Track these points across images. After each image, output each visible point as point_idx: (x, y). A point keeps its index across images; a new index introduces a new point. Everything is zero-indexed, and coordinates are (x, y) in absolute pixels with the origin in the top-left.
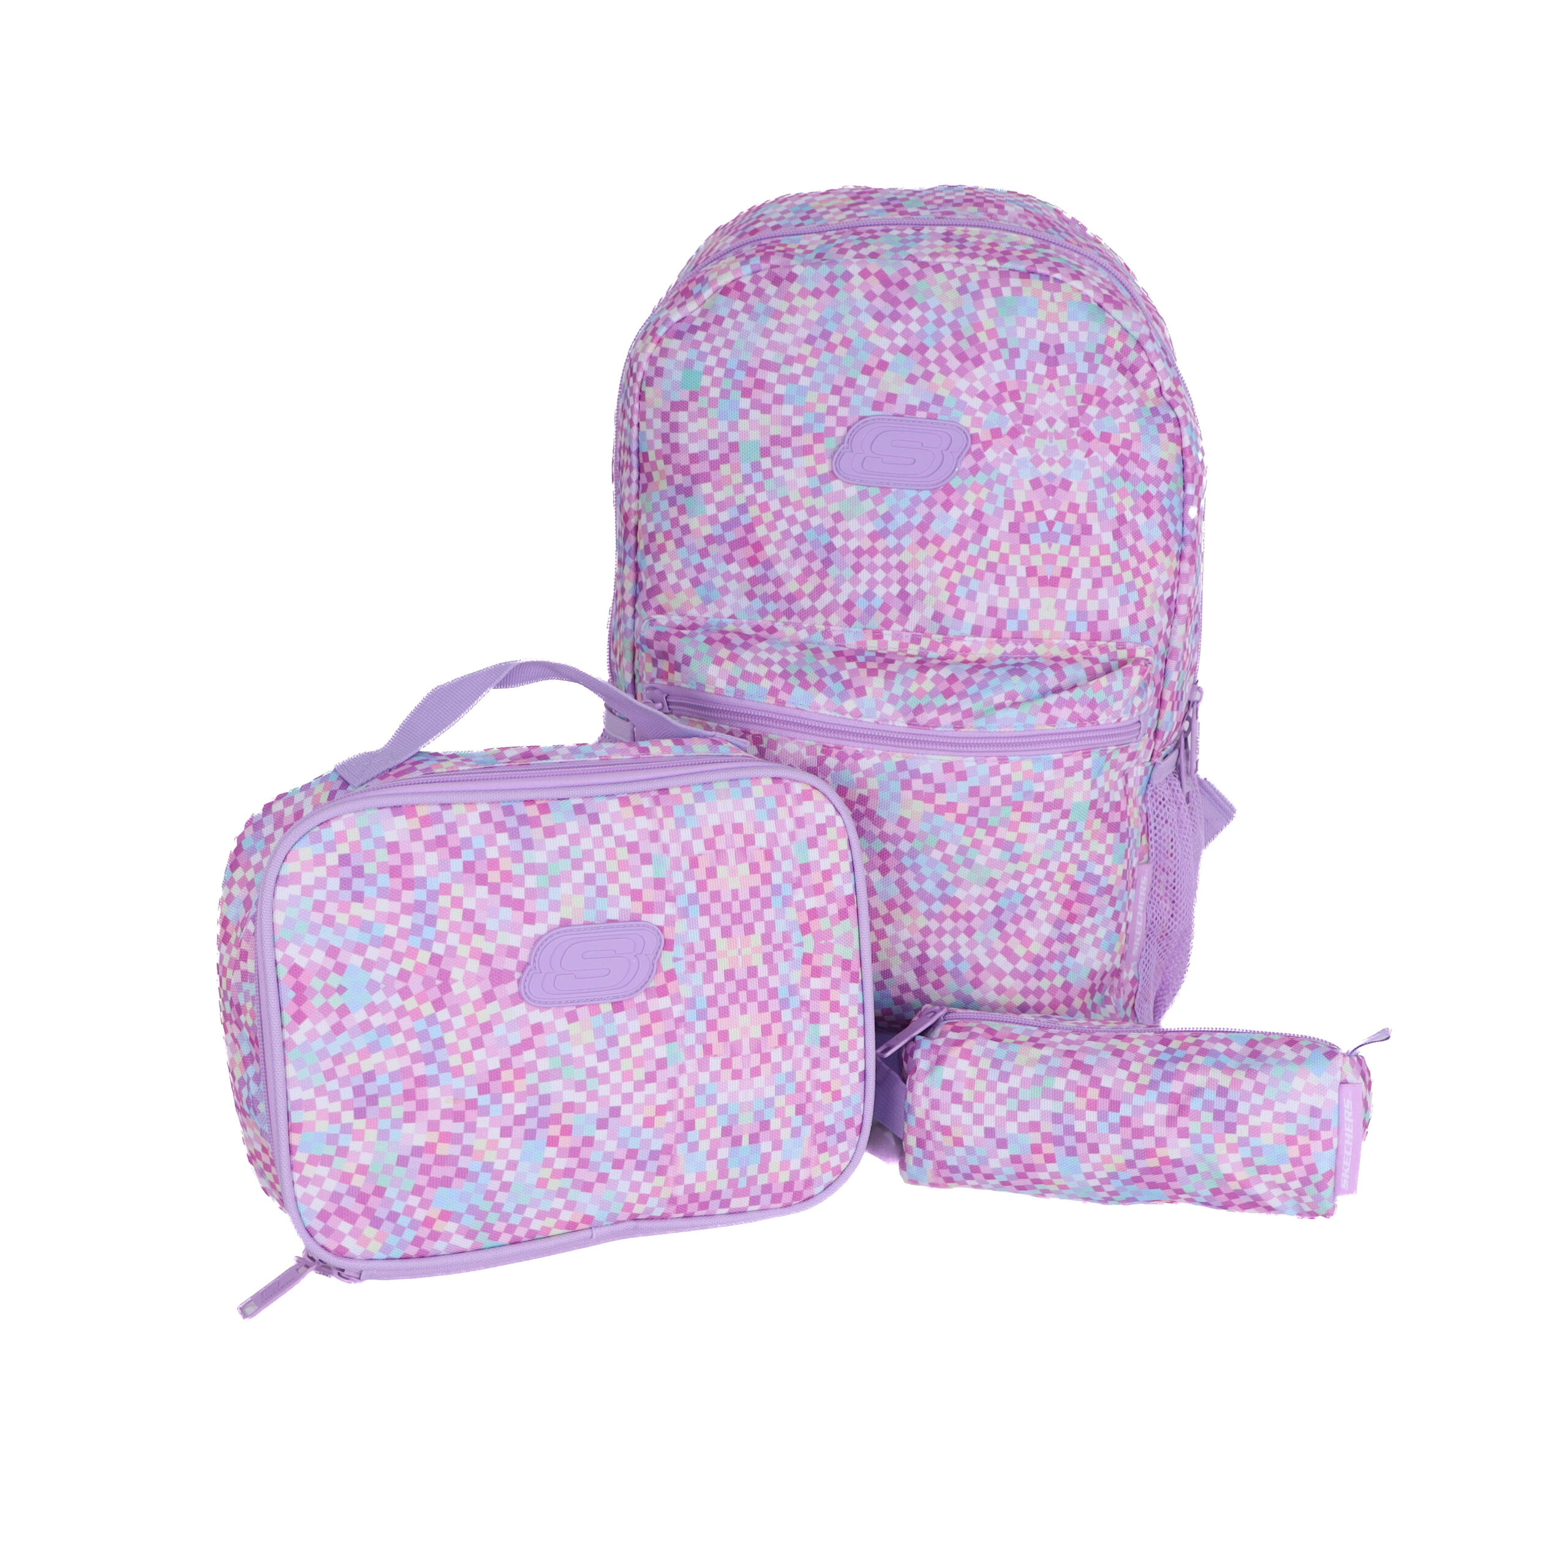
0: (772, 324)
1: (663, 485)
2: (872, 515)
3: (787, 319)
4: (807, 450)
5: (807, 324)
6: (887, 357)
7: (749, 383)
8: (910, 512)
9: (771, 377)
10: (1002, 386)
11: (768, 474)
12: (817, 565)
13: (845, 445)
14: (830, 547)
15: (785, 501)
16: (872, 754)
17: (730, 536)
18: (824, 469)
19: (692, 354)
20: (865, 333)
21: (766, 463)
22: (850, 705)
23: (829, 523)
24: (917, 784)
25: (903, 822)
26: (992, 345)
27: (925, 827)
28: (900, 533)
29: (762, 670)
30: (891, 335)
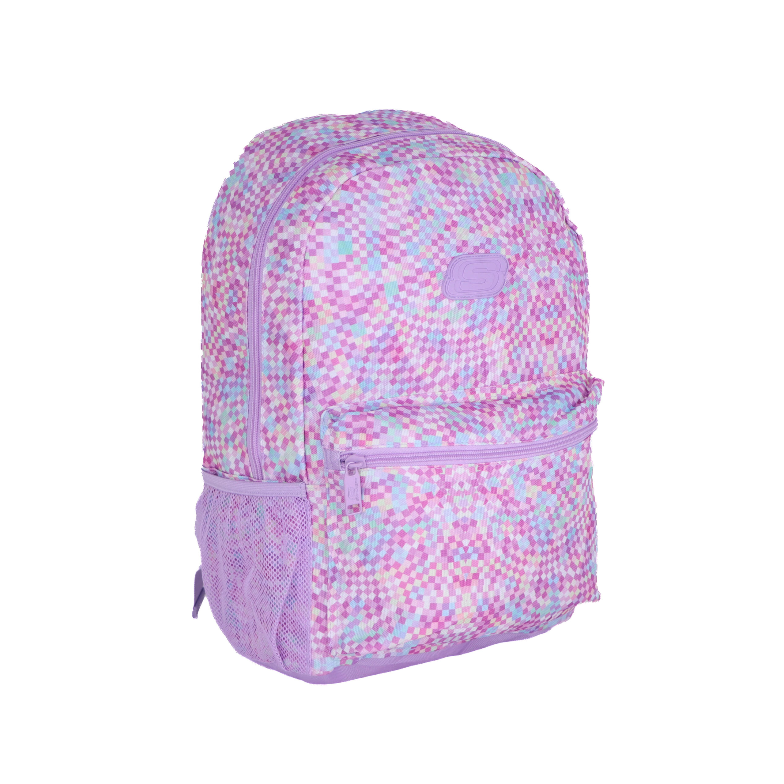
0: (385, 206)
1: (330, 320)
2: (466, 317)
3: (393, 201)
4: (427, 283)
5: (406, 203)
6: (456, 218)
7: (383, 245)
8: (485, 312)
9: (395, 240)
10: (514, 228)
11: (405, 302)
12: (435, 355)
13: (449, 276)
14: (443, 342)
15: (416, 318)
16: (505, 464)
17: (383, 346)
18: (437, 293)
19: (342, 231)
20: (440, 205)
21: (403, 295)
22: (489, 436)
23: (442, 327)
24: (532, 476)
25: (528, 501)
26: (505, 204)
28: (481, 327)
29: (434, 426)
30: (454, 204)
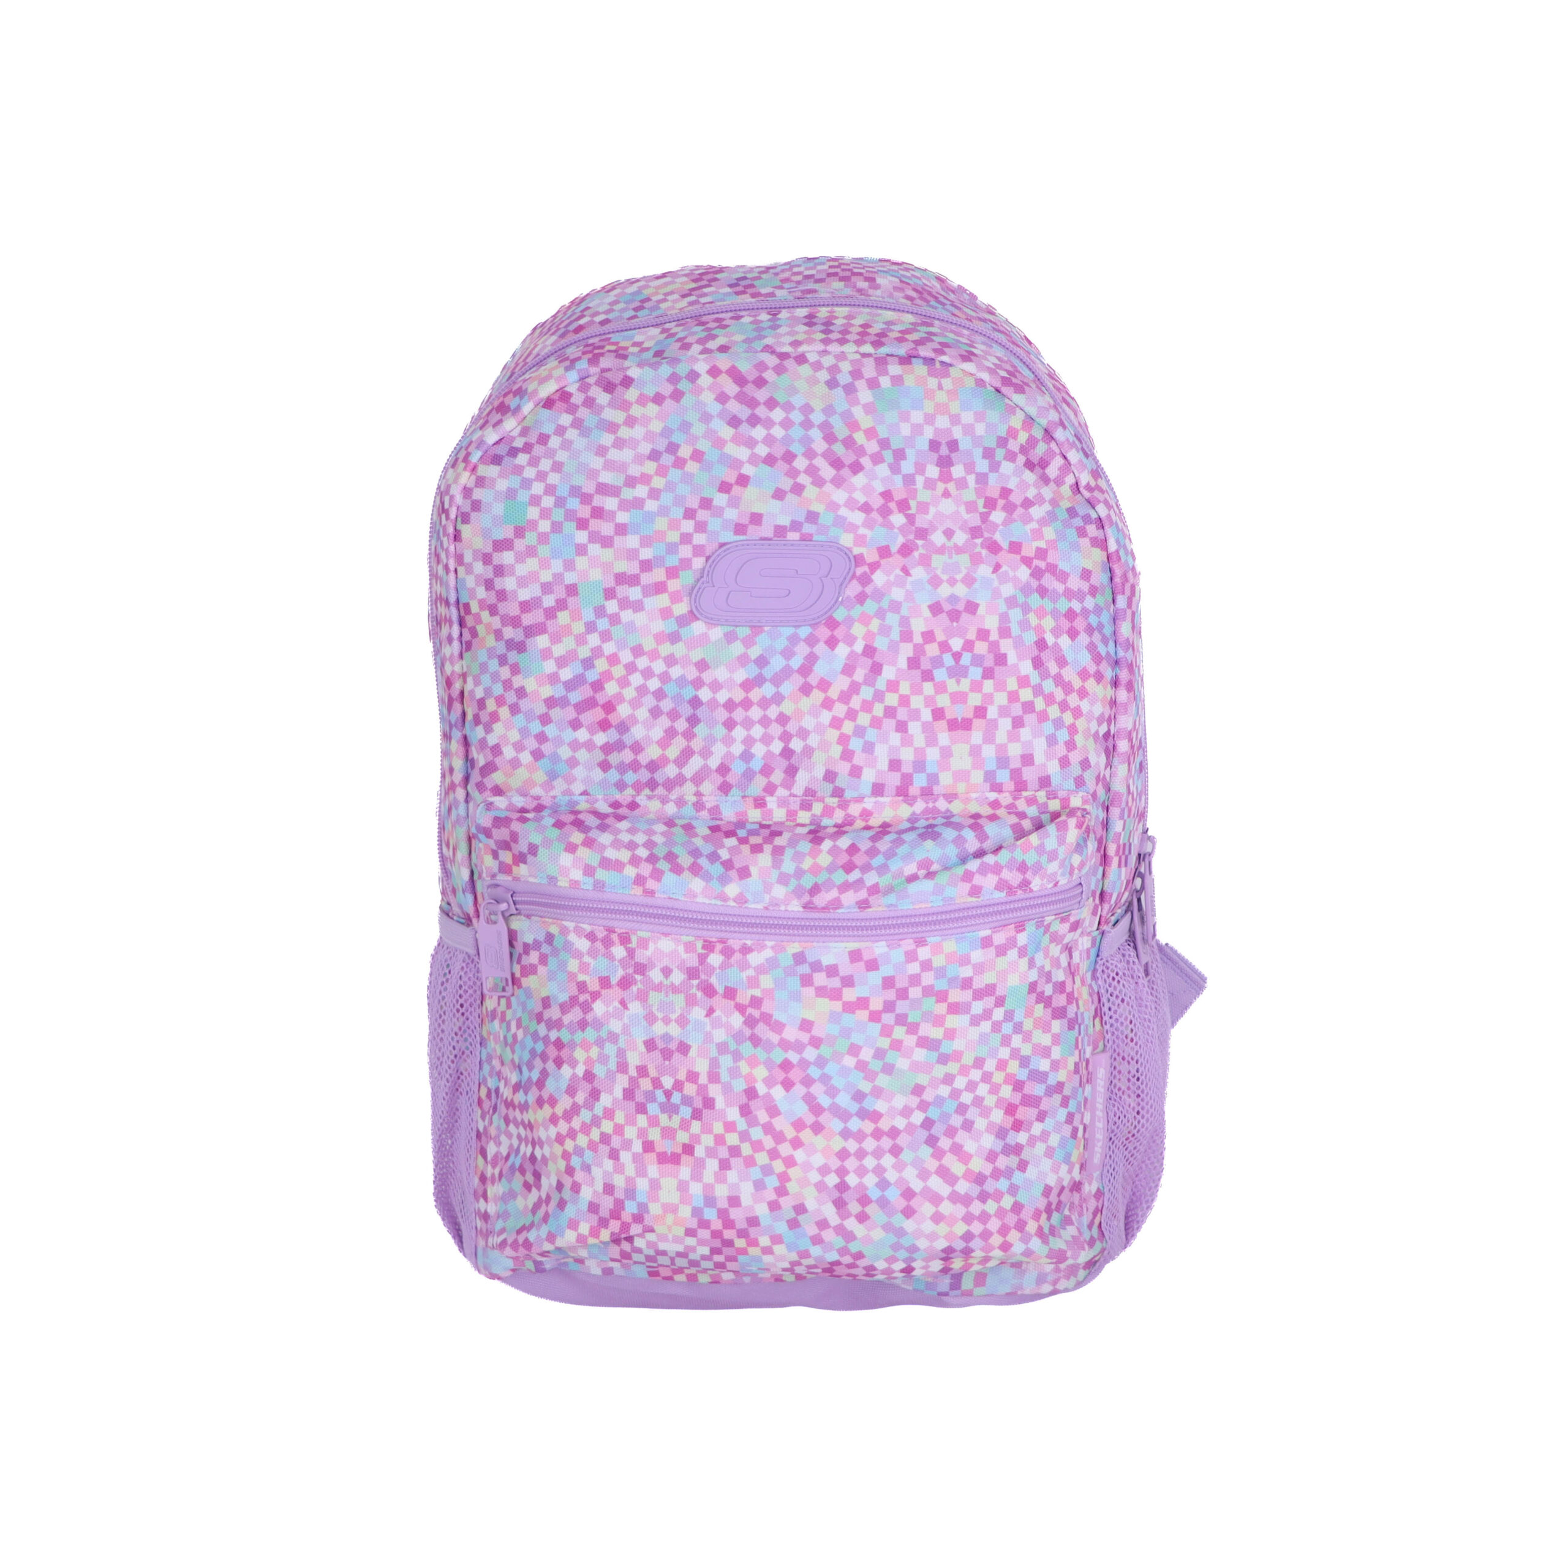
0: (607, 439)
1: (491, 641)
2: (743, 660)
3: (624, 432)
4: (659, 588)
5: (649, 436)
6: (748, 470)
7: (584, 512)
8: (788, 653)
9: (610, 503)
10: (887, 495)
11: (615, 620)
12: (681, 725)
13: (705, 579)
14: (695, 702)
15: (638, 651)
16: (763, 947)
17: (575, 697)
18: (681, 609)
19: (514, 481)
20: (719, 443)
21: (612, 606)
22: (732, 889)
23: (692, 673)
24: (820, 979)
25: (806, 1025)
26: (872, 447)
27: (834, 1030)
28: (777, 680)
29: (624, 855)
30: (751, 443)
